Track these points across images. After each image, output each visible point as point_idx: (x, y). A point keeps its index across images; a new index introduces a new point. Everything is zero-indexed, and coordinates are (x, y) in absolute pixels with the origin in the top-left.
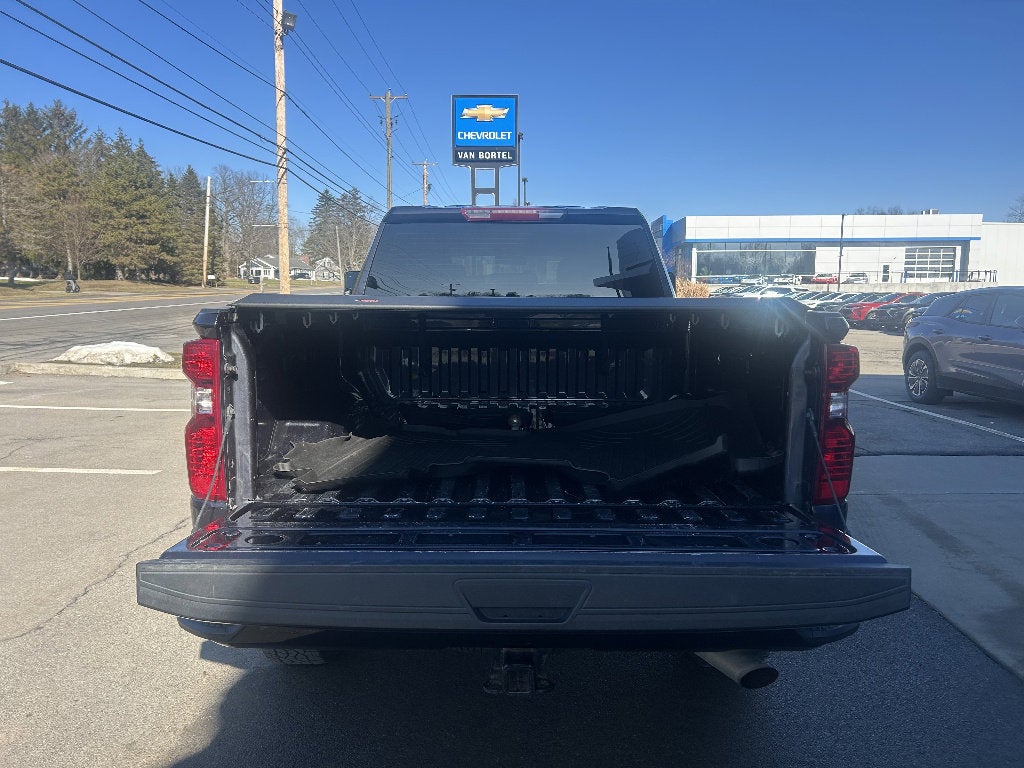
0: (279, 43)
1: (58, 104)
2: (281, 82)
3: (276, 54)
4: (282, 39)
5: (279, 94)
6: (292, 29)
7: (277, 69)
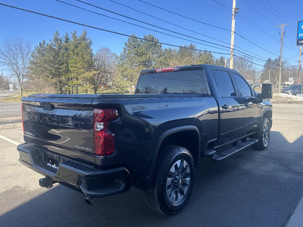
0: (233, 17)
1: (191, 44)
2: (233, 29)
3: (232, 21)
4: (234, 16)
5: (232, 33)
6: (237, 12)
7: (232, 25)
